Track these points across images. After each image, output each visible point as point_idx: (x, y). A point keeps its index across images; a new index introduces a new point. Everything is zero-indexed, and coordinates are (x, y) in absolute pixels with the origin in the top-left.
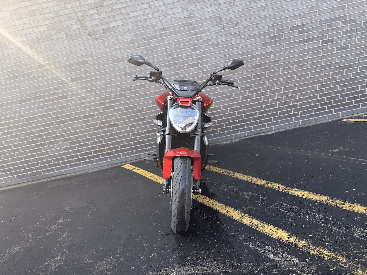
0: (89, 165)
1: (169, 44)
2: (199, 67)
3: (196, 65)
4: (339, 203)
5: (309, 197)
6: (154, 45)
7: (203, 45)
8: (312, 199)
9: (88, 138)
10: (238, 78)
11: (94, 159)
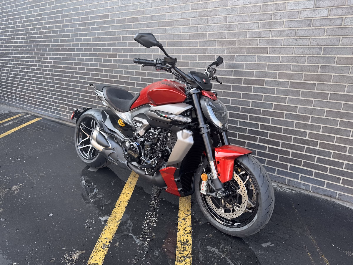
1: (232, 10)
2: (266, 55)
3: (263, 51)
6: (211, 9)
7: (285, 20)
10: (330, 93)
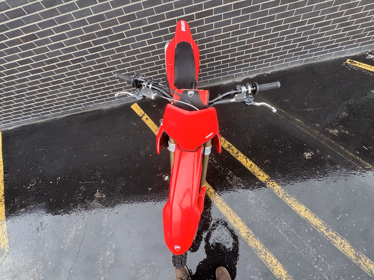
0: (101, 103)
4: (331, 235)
5: (306, 216)
8: (308, 220)
9: (88, 82)
11: (104, 99)
